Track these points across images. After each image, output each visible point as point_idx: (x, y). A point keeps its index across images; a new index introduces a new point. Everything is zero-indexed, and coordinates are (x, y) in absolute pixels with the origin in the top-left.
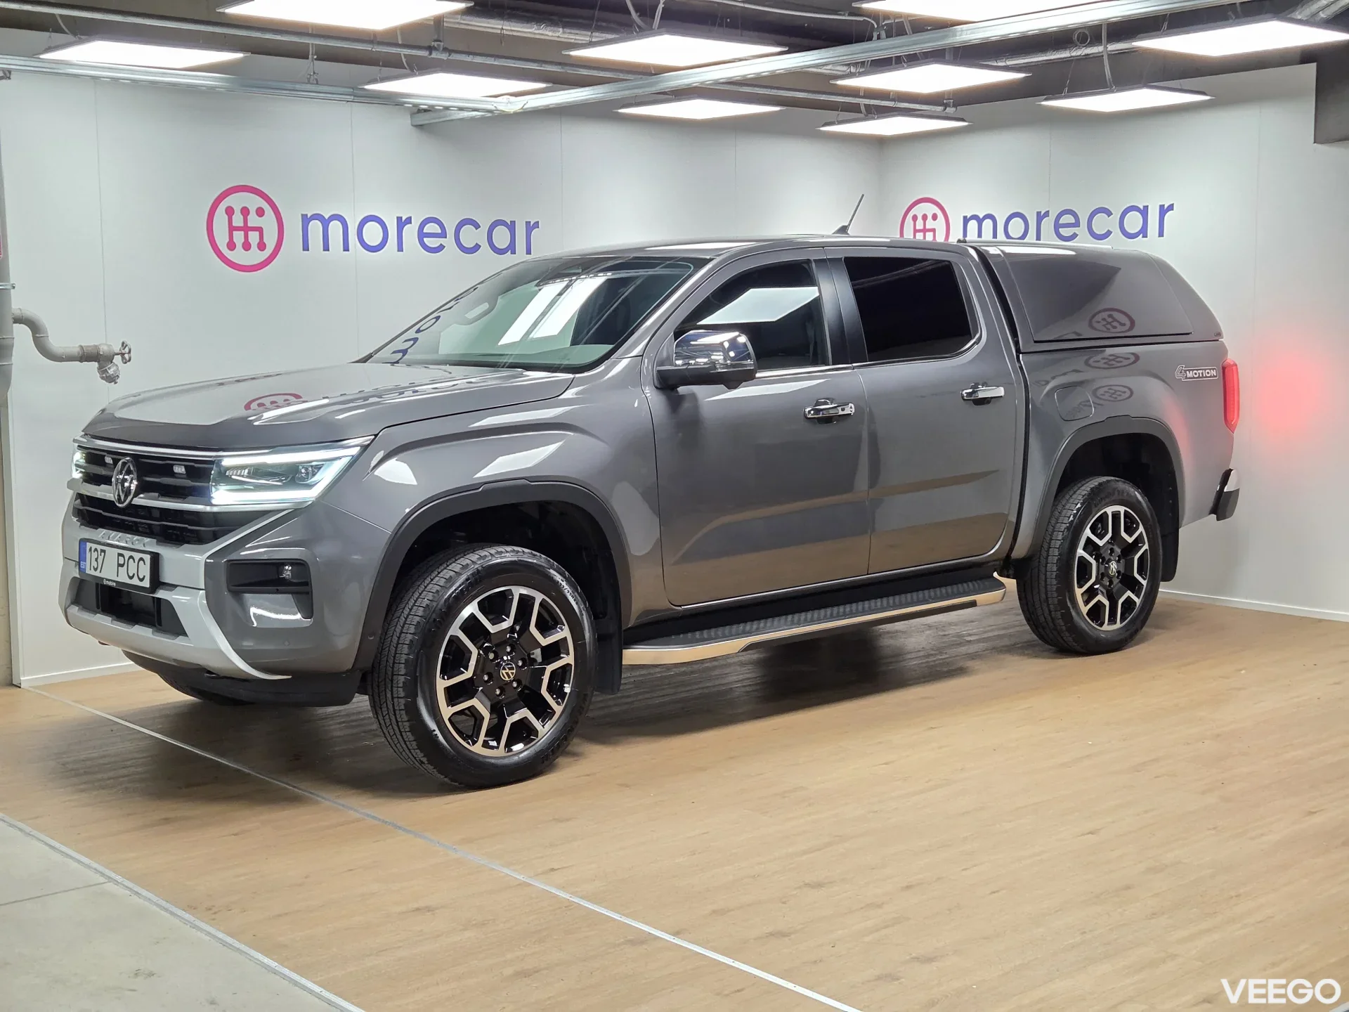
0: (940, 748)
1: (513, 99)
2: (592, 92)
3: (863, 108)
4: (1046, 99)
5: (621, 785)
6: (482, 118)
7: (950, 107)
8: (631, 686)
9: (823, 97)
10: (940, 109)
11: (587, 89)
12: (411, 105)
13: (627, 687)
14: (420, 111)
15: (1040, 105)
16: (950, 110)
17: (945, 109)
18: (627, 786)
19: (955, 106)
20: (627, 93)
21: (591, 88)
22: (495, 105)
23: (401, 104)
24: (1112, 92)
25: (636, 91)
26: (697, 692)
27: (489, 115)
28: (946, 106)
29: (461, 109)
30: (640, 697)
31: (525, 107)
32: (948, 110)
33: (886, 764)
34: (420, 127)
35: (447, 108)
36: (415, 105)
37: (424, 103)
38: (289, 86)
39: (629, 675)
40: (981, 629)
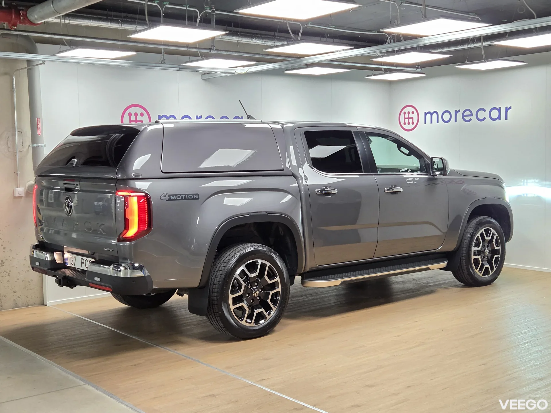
0: (420, 329)
1: (242, 68)
2: (274, 65)
3: (383, 70)
4: (458, 65)
5: (289, 345)
6: (230, 76)
7: (419, 68)
8: (292, 304)
9: (367, 66)
10: (415, 69)
11: (273, 64)
12: (202, 72)
13: (290, 305)
14: (205, 74)
15: (456, 67)
16: (419, 70)
17: (417, 70)
18: (292, 345)
19: (421, 68)
20: (288, 65)
21: (274, 64)
22: (235, 71)
23: (198, 71)
24: (485, 62)
25: (292, 65)
26: (319, 307)
27: (233, 75)
28: (417, 68)
29: (222, 73)
30: (296, 309)
31: (248, 71)
32: (418, 70)
33: (398, 336)
34: (205, 80)
35: (216, 72)
36: (203, 71)
37: (207, 70)
38: (154, 65)
39: (291, 300)
40: (435, 281)
